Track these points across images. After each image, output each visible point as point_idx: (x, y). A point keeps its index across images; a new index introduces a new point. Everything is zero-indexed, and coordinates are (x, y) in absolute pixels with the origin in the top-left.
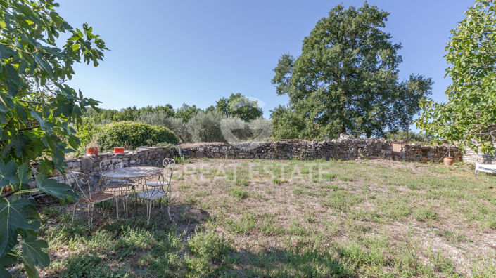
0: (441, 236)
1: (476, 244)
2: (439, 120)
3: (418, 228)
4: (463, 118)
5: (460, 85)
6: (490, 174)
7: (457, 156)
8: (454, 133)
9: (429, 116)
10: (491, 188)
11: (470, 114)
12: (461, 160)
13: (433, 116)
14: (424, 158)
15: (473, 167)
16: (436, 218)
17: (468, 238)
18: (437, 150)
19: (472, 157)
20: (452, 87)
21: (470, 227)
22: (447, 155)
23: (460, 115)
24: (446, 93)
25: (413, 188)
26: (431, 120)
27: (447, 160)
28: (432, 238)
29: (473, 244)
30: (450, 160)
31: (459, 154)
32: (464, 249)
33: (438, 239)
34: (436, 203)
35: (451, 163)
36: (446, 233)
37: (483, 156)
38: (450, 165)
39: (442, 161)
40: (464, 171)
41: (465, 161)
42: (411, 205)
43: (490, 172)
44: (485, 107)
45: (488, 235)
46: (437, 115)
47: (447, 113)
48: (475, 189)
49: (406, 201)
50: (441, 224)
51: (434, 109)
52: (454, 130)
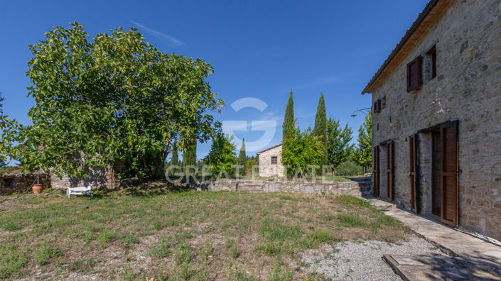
0: (74, 270)
1: (105, 262)
2: (25, 144)
3: (46, 274)
4: (53, 144)
5: (44, 109)
6: (81, 196)
7: (45, 182)
8: (49, 159)
9: (12, 139)
10: (88, 208)
11: (60, 140)
12: (50, 186)
13: (17, 139)
14: (8, 189)
15: (64, 192)
16: (60, 254)
17: (96, 260)
18: (23, 178)
19: (60, 182)
20: (36, 110)
21: (92, 249)
22: (36, 183)
23: (50, 140)
24: (30, 114)
25: (13, 228)
26: (16, 144)
27: (35, 188)
28: (67, 277)
29: (102, 264)
30: (39, 188)
31: (47, 180)
32: (99, 272)
33: (73, 275)
34: (50, 237)
35: (41, 191)
36: (77, 264)
37: (70, 181)
38: (41, 192)
39: (31, 190)
40: (57, 197)
41: (53, 187)
42: (23, 249)
43: (80, 194)
44: (75, 135)
45: (107, 250)
46: (23, 139)
47: (36, 137)
48: (77, 212)
49: (14, 248)
50: (67, 257)
51: (18, 131)
52: (49, 156)
